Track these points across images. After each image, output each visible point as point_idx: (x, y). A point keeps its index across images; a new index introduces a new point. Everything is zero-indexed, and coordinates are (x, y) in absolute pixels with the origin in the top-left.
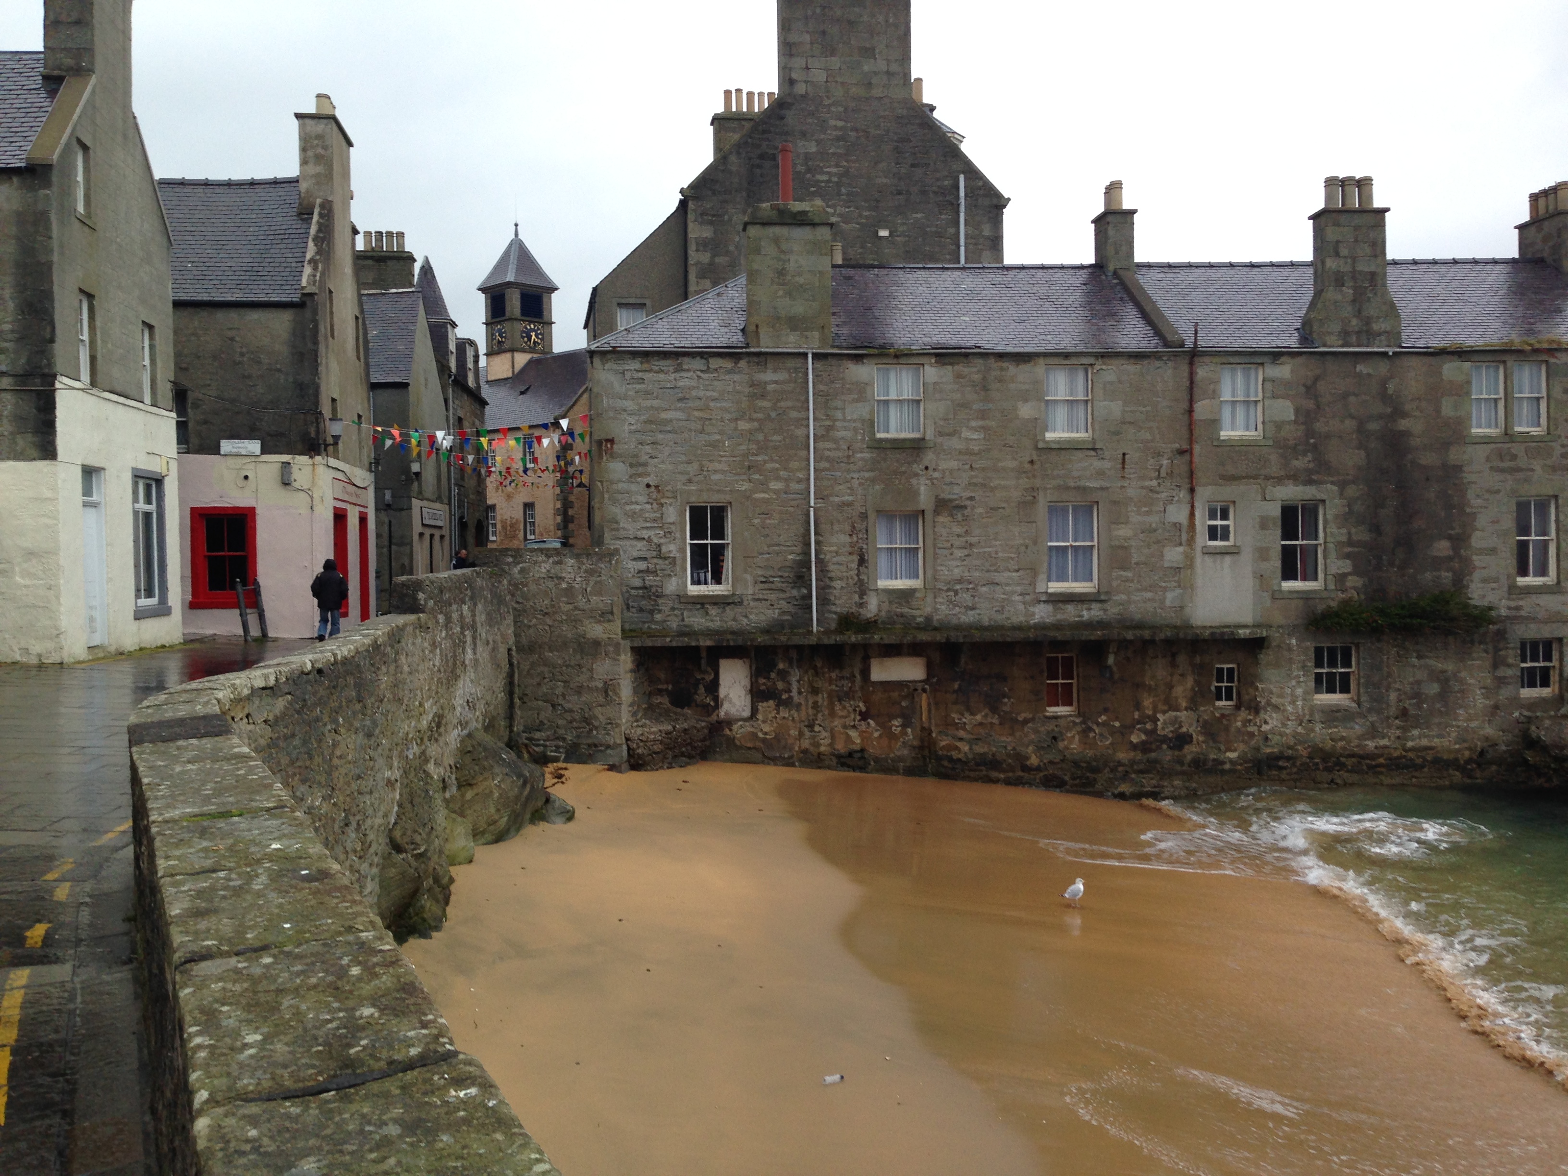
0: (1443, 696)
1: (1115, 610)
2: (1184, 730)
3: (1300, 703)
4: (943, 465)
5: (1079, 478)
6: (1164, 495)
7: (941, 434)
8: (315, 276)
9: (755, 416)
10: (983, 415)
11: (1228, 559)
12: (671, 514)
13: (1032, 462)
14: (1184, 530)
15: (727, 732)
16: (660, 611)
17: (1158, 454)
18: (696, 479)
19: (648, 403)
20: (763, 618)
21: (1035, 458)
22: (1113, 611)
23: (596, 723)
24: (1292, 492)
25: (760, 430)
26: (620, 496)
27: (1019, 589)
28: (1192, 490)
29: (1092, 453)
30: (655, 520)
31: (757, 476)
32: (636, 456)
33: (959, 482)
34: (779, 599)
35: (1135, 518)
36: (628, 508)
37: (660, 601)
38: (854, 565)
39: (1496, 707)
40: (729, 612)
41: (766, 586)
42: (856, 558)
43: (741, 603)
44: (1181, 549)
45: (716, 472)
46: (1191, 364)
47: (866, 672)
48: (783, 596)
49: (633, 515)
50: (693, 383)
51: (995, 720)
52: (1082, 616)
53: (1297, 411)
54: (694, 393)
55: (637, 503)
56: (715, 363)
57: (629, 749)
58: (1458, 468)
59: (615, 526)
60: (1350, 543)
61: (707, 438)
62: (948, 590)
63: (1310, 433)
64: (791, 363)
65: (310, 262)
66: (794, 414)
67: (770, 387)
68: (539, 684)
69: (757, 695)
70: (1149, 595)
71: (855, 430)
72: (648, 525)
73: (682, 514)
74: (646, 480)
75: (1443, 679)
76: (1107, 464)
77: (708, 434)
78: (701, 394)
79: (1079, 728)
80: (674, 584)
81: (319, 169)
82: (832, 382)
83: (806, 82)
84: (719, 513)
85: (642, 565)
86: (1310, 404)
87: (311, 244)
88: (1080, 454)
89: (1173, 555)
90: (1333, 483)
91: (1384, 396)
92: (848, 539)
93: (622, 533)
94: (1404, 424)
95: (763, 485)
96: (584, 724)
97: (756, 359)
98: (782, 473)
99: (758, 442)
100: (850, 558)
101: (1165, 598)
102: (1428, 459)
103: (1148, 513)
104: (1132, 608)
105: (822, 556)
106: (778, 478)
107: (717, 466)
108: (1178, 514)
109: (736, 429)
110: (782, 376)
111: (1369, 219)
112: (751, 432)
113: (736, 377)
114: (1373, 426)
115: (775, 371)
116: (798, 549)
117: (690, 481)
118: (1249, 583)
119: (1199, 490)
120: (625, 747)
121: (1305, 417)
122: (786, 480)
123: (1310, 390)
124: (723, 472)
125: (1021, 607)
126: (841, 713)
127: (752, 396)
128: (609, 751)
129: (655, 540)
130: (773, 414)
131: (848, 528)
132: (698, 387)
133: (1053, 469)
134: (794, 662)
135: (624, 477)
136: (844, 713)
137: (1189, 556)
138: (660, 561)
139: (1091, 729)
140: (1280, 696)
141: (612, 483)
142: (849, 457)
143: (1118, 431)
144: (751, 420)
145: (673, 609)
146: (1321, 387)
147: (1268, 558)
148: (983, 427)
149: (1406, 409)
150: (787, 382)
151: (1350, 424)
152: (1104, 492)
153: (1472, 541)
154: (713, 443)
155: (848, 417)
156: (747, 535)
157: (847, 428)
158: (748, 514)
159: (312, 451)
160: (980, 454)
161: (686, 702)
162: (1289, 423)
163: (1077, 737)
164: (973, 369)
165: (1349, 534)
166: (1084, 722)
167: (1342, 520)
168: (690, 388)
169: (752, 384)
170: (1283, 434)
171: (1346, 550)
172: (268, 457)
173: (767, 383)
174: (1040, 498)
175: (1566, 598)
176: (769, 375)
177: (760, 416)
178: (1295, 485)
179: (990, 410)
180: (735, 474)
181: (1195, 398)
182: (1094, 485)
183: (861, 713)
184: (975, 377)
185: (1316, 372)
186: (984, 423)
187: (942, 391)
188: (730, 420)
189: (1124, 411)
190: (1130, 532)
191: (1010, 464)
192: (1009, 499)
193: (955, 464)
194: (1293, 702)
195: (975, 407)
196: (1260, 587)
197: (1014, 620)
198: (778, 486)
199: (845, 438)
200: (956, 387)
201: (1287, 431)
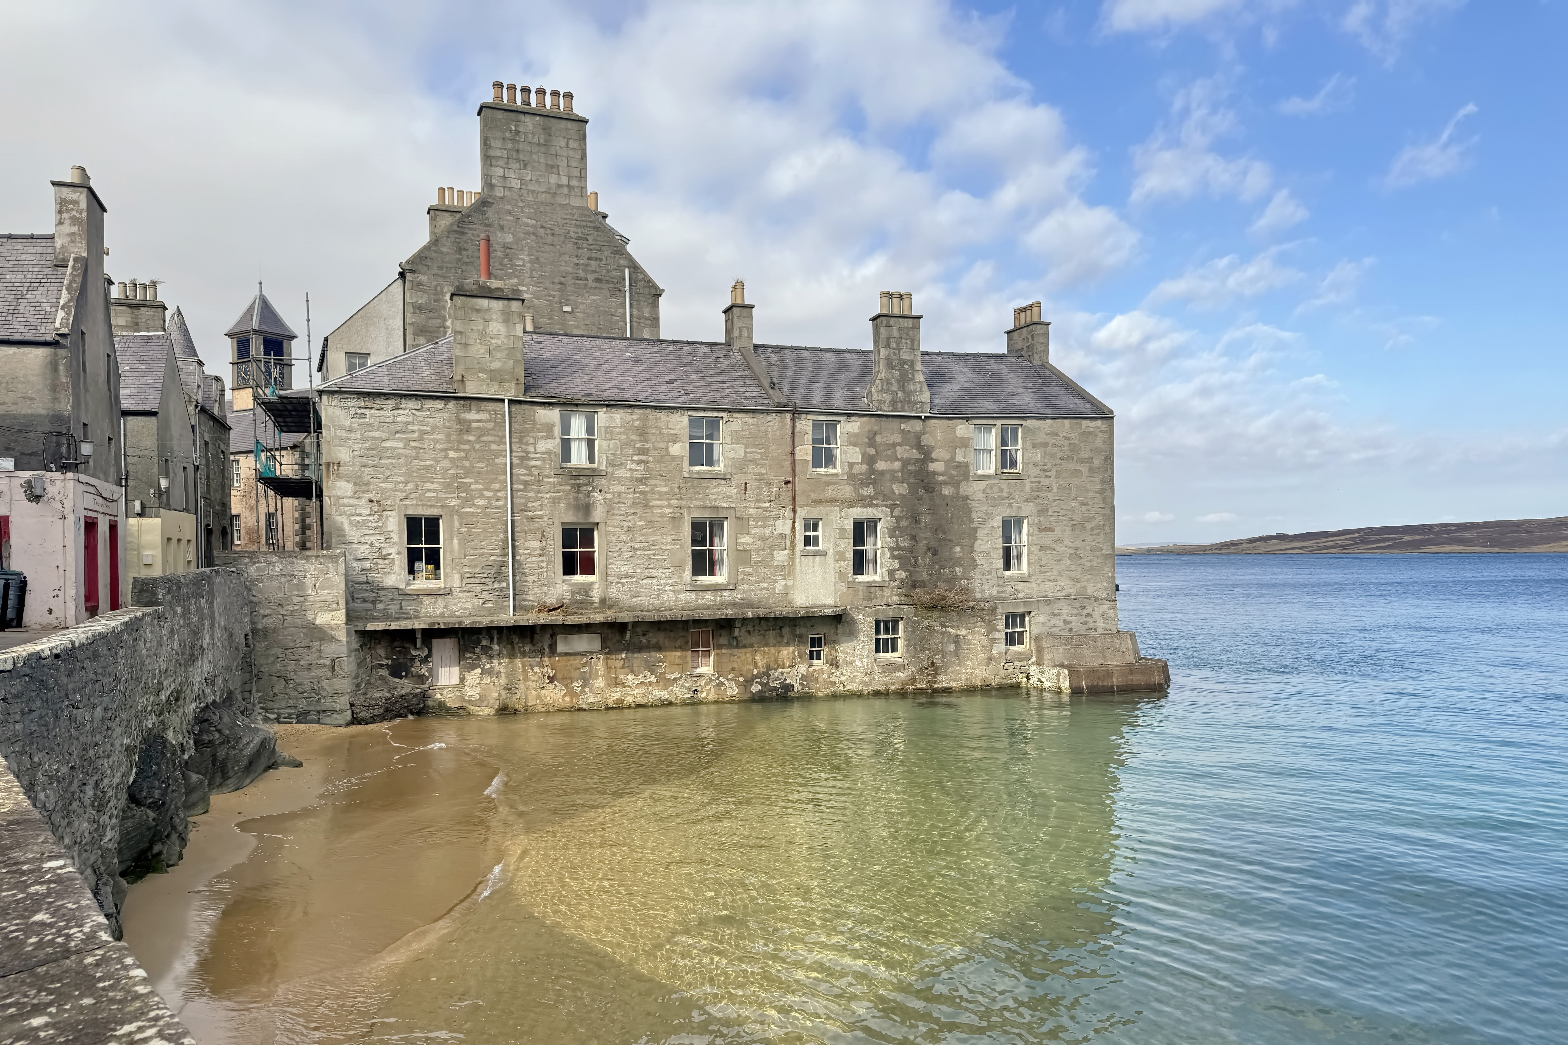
0: (957, 652)
1: (740, 597)
2: (788, 683)
3: (865, 661)
4: (612, 489)
5: (715, 500)
6: (773, 514)
7: (612, 466)
8: (68, 319)
9: (462, 447)
10: (643, 451)
11: (818, 559)
12: (391, 523)
13: (680, 488)
14: (787, 538)
15: (436, 697)
16: (381, 601)
17: (769, 484)
18: (412, 496)
19: (370, 434)
20: (467, 605)
21: (681, 485)
22: (738, 596)
23: (324, 694)
24: (860, 513)
26: (345, 509)
27: (670, 582)
28: (794, 511)
29: (723, 482)
30: (376, 529)
31: (464, 495)
32: (360, 477)
33: (625, 501)
34: (482, 591)
35: (754, 530)
36: (352, 518)
37: (382, 593)
38: (544, 565)
39: (990, 659)
40: (441, 602)
41: (472, 580)
42: (544, 558)
43: (451, 594)
44: (786, 552)
45: (429, 490)
46: (791, 419)
47: (553, 647)
48: (486, 588)
49: (357, 525)
50: (410, 419)
51: (653, 680)
52: (715, 601)
53: (863, 456)
54: (410, 427)
55: (360, 515)
56: (429, 404)
57: (353, 713)
58: (966, 498)
59: (342, 533)
60: (898, 548)
61: (423, 463)
62: (618, 583)
63: (872, 471)
64: (490, 406)
65: (63, 308)
66: (494, 447)
67: (474, 425)
68: (273, 663)
69: (466, 667)
70: (763, 585)
71: (544, 460)
72: (371, 532)
73: (399, 524)
74: (369, 496)
75: (957, 641)
76: (733, 492)
77: (422, 460)
78: (416, 428)
79: (713, 685)
80: (394, 579)
81: (74, 229)
82: (525, 423)
83: (504, 188)
84: (433, 523)
85: (366, 565)
86: (872, 451)
87: (64, 292)
88: (714, 483)
89: (781, 556)
90: (886, 506)
91: (919, 447)
92: (538, 544)
93: (348, 539)
94: (932, 467)
96: (314, 695)
97: (462, 402)
98: (487, 493)
99: (463, 467)
100: (541, 559)
101: (775, 588)
102: (946, 491)
103: (763, 526)
104: (752, 595)
105: (518, 558)
106: (482, 496)
108: (783, 526)
109: (446, 457)
110: (484, 416)
111: (910, 323)
112: (460, 459)
113: (446, 415)
114: (911, 468)
115: (479, 411)
116: (498, 553)
117: (406, 498)
118: (832, 576)
119: (798, 509)
120: (349, 712)
121: (870, 461)
122: (489, 498)
123: (871, 441)
124: (434, 490)
125: (672, 595)
126: (533, 678)
127: (459, 432)
128: (334, 716)
129: (377, 544)
130: (477, 446)
131: (539, 535)
132: (413, 423)
133: (695, 493)
134: (495, 640)
135: (349, 494)
136: (536, 678)
137: (792, 557)
138: (380, 561)
139: (723, 683)
140: (852, 655)
141: (339, 498)
142: (539, 481)
143: (741, 465)
144: (457, 450)
145: (393, 599)
146: (878, 438)
147: (845, 559)
148: (642, 461)
149: (934, 455)
150: (489, 421)
151: (897, 465)
152: (732, 511)
153: (976, 547)
154: (426, 468)
155: (538, 450)
156: (456, 541)
157: (538, 459)
158: (457, 524)
159: (64, 468)
160: (640, 480)
161: (404, 674)
162: (858, 463)
163: (713, 689)
164: (635, 417)
165: (897, 541)
166: (718, 679)
167: (892, 532)
168: (407, 423)
169: (459, 421)
170: (854, 471)
171: (896, 553)
172: (20, 473)
173: (470, 421)
174: (685, 514)
175: (1034, 585)
176: (473, 416)
177: (467, 447)
178: (862, 507)
179: (648, 449)
180: (446, 493)
181: (796, 443)
182: (725, 505)
183: (549, 677)
184: (637, 423)
185: (876, 428)
186: (644, 458)
187: (612, 433)
188: (441, 450)
189: (746, 452)
190: (750, 540)
191: (664, 489)
192: (662, 515)
193: (622, 489)
194: (861, 660)
195: (637, 446)
196: (840, 579)
197: (667, 604)
198: (481, 502)
199: (535, 466)
200: (622, 430)
201: (857, 469)
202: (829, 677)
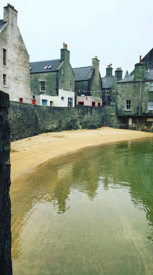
8: (91, 77)
12: (124, 101)
15: (129, 126)
19: (122, 88)
20: (134, 113)
26: (119, 99)
30: (122, 102)
31: (134, 96)
32: (121, 95)
37: (123, 111)
40: (130, 113)
41: (134, 109)
42: (145, 106)
43: (132, 112)
47: (146, 120)
48: (136, 111)
49: (120, 102)
50: (127, 86)
56: (130, 83)
64: (139, 83)
65: (91, 75)
66: (139, 89)
67: (136, 86)
69: (133, 122)
73: (126, 101)
74: (122, 97)
80: (124, 109)
81: (94, 65)
82: (144, 84)
84: (130, 101)
85: (121, 107)
87: (91, 73)
92: (144, 104)
93: (119, 104)
96: (110, 124)
97: (135, 82)
105: (141, 106)
106: (137, 97)
107: (129, 95)
110: (138, 84)
112: (134, 91)
113: (133, 85)
115: (137, 83)
116: (138, 105)
117: (126, 97)
120: (115, 127)
126: (143, 125)
127: (134, 87)
128: (113, 127)
129: (122, 104)
130: (136, 89)
131: (145, 102)
134: (137, 118)
135: (119, 97)
138: (123, 107)
142: (145, 94)
144: (134, 90)
154: (129, 93)
155: (146, 89)
156: (132, 103)
158: (133, 101)
161: (124, 123)
169: (134, 85)
172: (85, 96)
180: (132, 96)
183: (145, 125)
188: (131, 90)
198: (136, 97)
199: (145, 91)
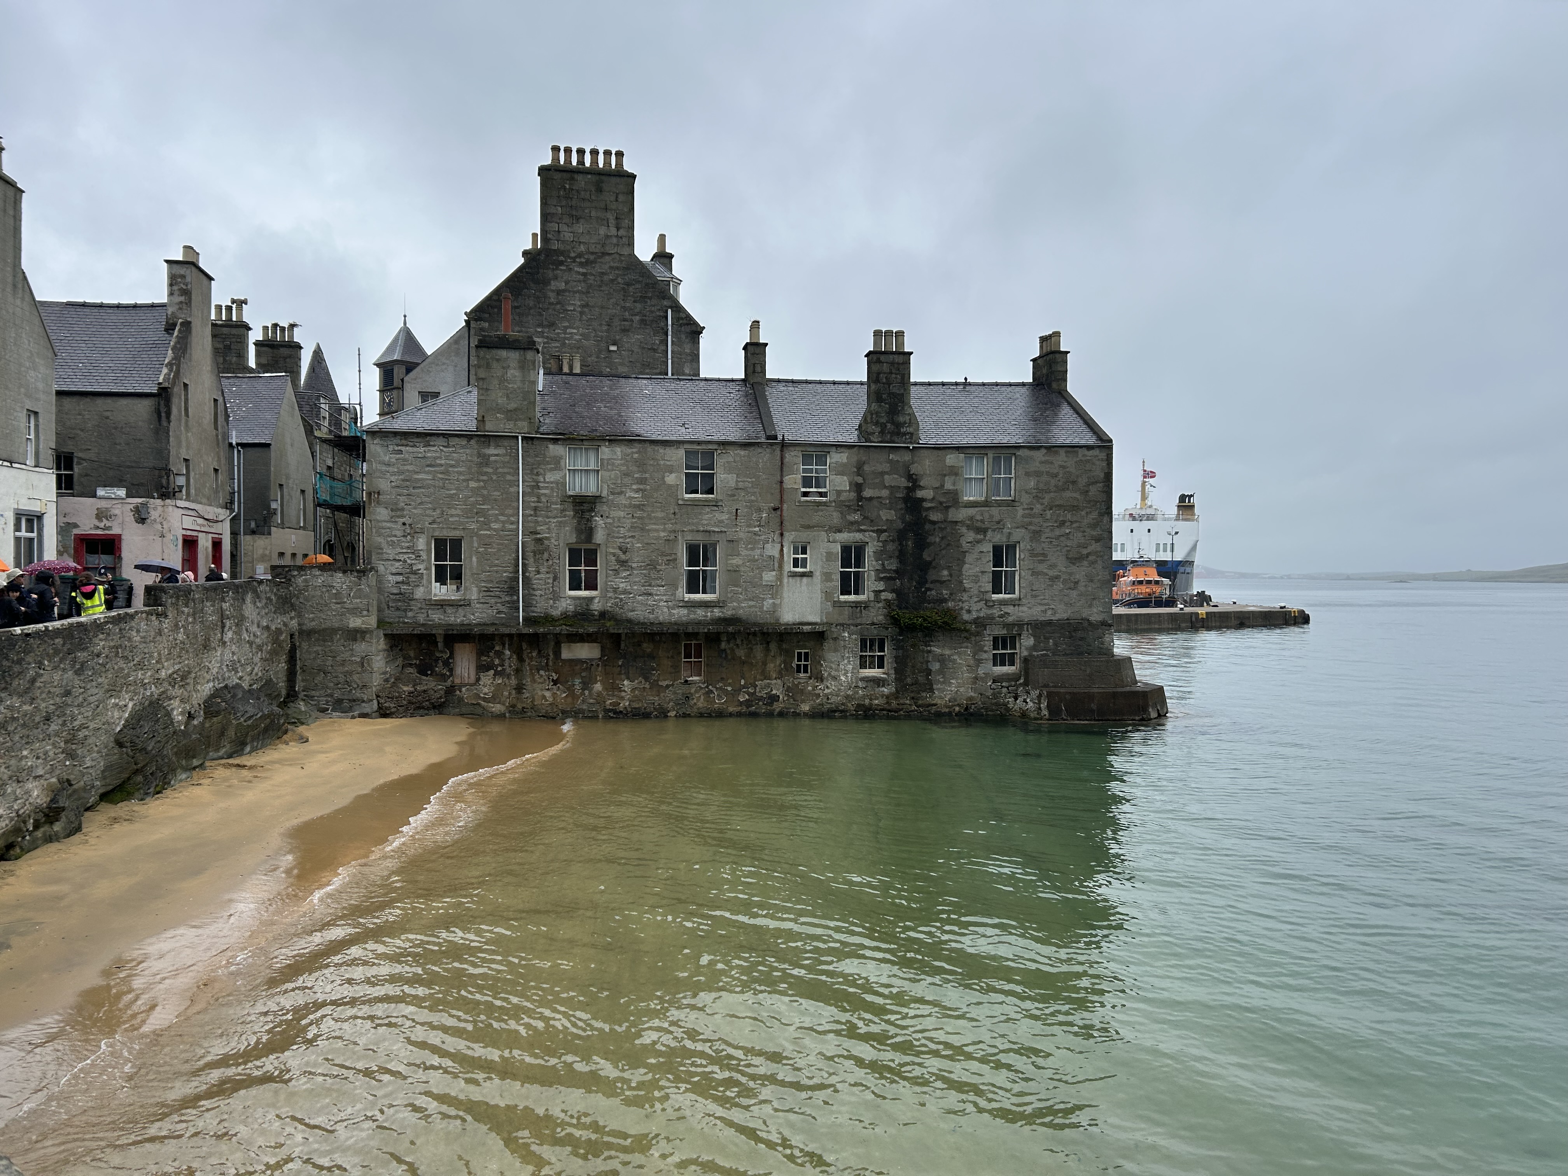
0: (941, 672)
1: (730, 613)
2: (774, 692)
3: (849, 675)
4: (613, 514)
5: (707, 525)
6: (763, 537)
7: (612, 493)
8: (169, 375)
9: (482, 477)
10: (642, 481)
11: (805, 580)
12: (421, 543)
13: (674, 514)
14: (776, 560)
15: (458, 692)
16: (411, 610)
17: (759, 510)
18: (438, 520)
19: (406, 468)
20: (485, 615)
21: (677, 511)
22: (728, 613)
23: (355, 686)
24: (846, 537)
25: (484, 488)
26: (384, 531)
27: (664, 598)
28: (782, 535)
29: (716, 508)
30: (408, 548)
31: (482, 519)
32: (396, 504)
33: (624, 525)
34: (496, 603)
35: (744, 552)
36: (389, 539)
37: (412, 603)
38: (550, 581)
39: (976, 678)
40: (461, 611)
41: (488, 594)
42: (551, 576)
43: (469, 605)
44: (774, 573)
45: (452, 516)
46: (782, 451)
47: (557, 653)
48: (500, 600)
49: (393, 544)
50: (438, 455)
51: (647, 686)
52: (707, 616)
53: (850, 484)
54: (438, 462)
55: (395, 536)
56: (456, 441)
57: (379, 703)
58: (955, 523)
59: (380, 551)
60: (884, 570)
61: (448, 492)
62: (616, 598)
63: (860, 498)
64: (507, 443)
65: (166, 366)
66: (509, 477)
67: (492, 458)
68: (315, 659)
69: (482, 668)
70: (752, 603)
71: (552, 488)
72: (404, 551)
73: (428, 544)
74: (403, 520)
75: (942, 659)
76: (725, 517)
77: (448, 490)
78: (443, 462)
79: (703, 691)
80: (422, 591)
81: (182, 299)
82: (537, 456)
83: (559, 240)
84: (457, 544)
85: (400, 578)
86: (860, 480)
87: (170, 352)
88: (707, 509)
89: (769, 577)
90: (873, 531)
91: (908, 475)
92: (545, 563)
93: (385, 556)
94: (920, 494)
95: (486, 525)
96: (346, 686)
97: (483, 439)
98: (502, 518)
99: (483, 496)
100: (548, 576)
101: (763, 605)
102: (935, 516)
103: (752, 549)
104: (741, 612)
105: (527, 574)
106: (497, 521)
107: (453, 512)
108: (772, 550)
109: (468, 486)
110: (500, 451)
111: (900, 359)
112: (478, 488)
113: (468, 451)
114: (899, 495)
115: (497, 446)
116: (511, 569)
117: (434, 522)
118: (818, 596)
119: (786, 534)
120: (375, 702)
121: (858, 488)
122: (503, 522)
123: (859, 469)
124: (458, 515)
125: (666, 610)
126: (539, 681)
127: (480, 465)
128: (363, 704)
129: (409, 561)
130: (494, 477)
131: (546, 555)
132: (441, 458)
133: (689, 518)
134: (507, 646)
135: (387, 518)
136: (541, 680)
137: (780, 578)
138: (412, 576)
139: (712, 692)
140: (837, 670)
141: (378, 521)
142: (547, 507)
143: (733, 494)
144: (479, 481)
145: (421, 608)
146: (866, 468)
147: (831, 580)
148: (641, 490)
149: (921, 484)
150: (504, 455)
151: (885, 493)
152: (723, 534)
153: (964, 570)
154: (451, 496)
155: (547, 480)
156: (474, 559)
157: (546, 488)
158: (476, 545)
159: (164, 496)
160: (639, 507)
161: (429, 672)
162: (846, 491)
163: (702, 697)
164: (634, 450)
165: (883, 564)
166: (707, 687)
167: (878, 555)
168: (435, 458)
169: (479, 455)
170: (842, 498)
171: (882, 575)
172: (130, 500)
173: (490, 456)
174: (680, 538)
175: (1025, 609)
176: (492, 451)
177: (485, 478)
178: (849, 532)
179: (646, 478)
180: (467, 518)
181: (784, 473)
182: (717, 530)
183: (553, 680)
184: (636, 456)
185: (864, 459)
186: (641, 487)
187: (613, 464)
188: (464, 480)
189: (737, 481)
190: (740, 562)
191: (660, 515)
192: (658, 538)
193: (622, 514)
194: (845, 674)
195: (636, 476)
196: (826, 599)
197: (661, 618)
198: (496, 526)
199: (545, 495)
200: (622, 462)
201: (844, 497)
202: (813, 690)
